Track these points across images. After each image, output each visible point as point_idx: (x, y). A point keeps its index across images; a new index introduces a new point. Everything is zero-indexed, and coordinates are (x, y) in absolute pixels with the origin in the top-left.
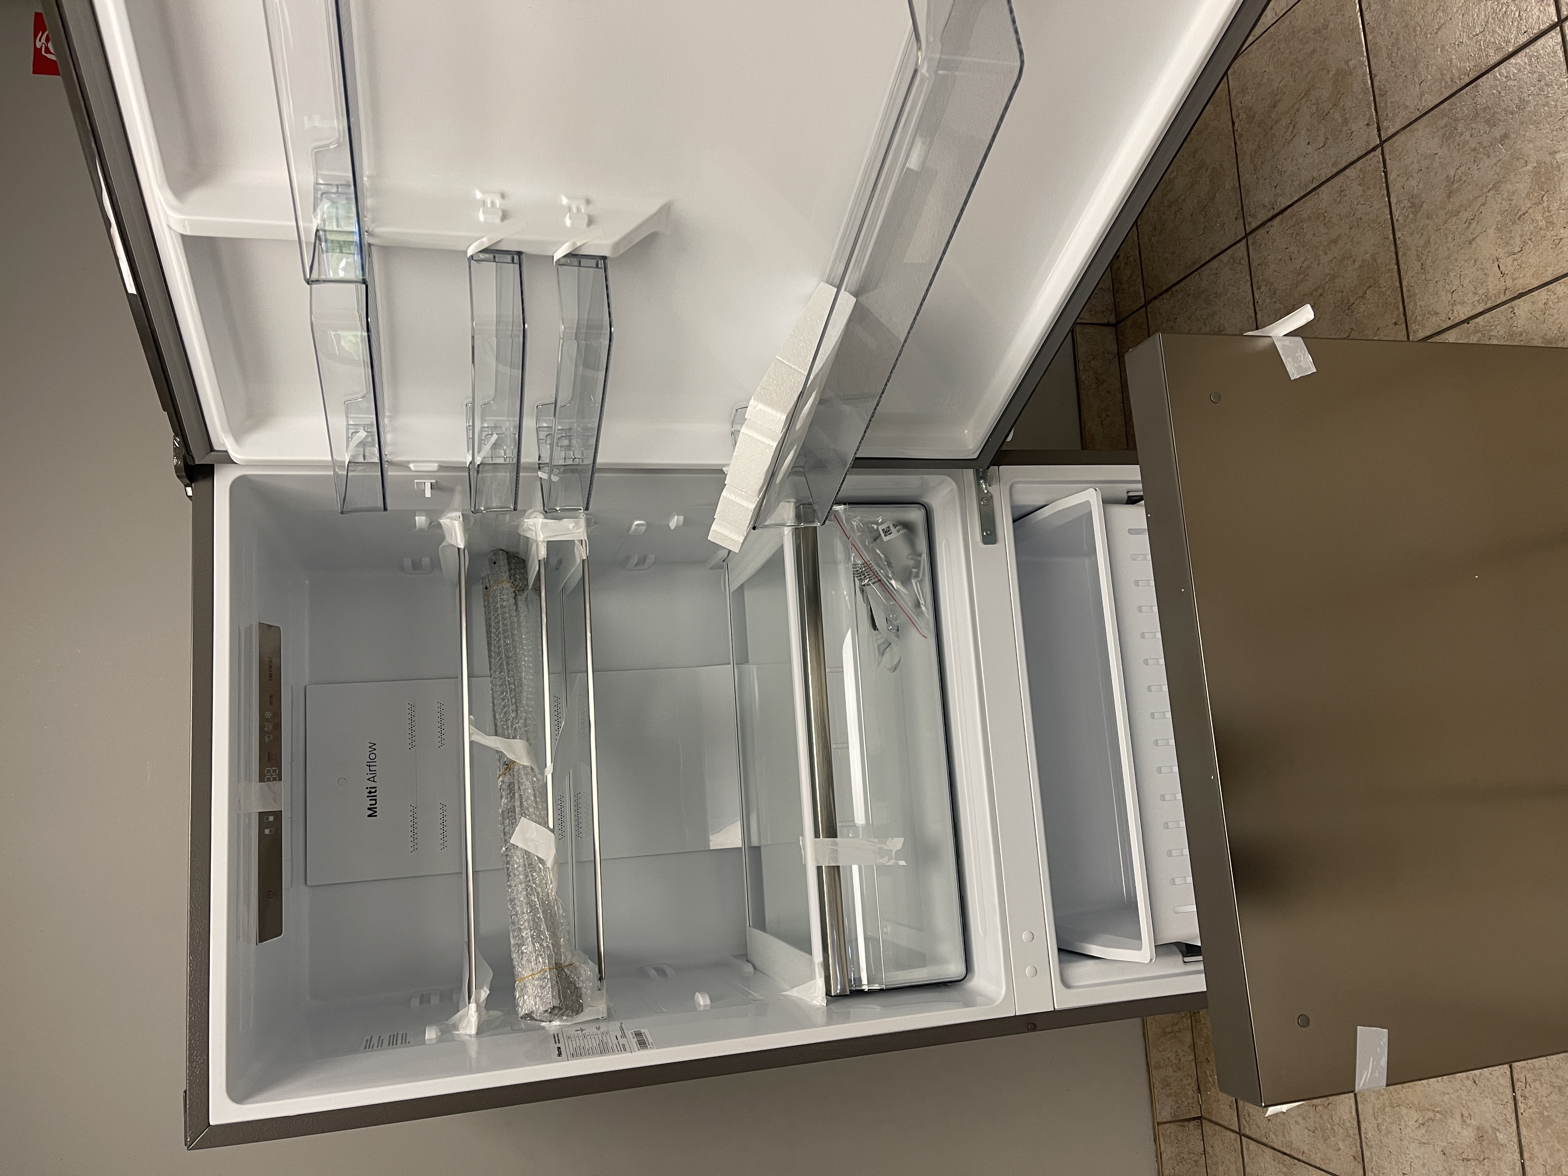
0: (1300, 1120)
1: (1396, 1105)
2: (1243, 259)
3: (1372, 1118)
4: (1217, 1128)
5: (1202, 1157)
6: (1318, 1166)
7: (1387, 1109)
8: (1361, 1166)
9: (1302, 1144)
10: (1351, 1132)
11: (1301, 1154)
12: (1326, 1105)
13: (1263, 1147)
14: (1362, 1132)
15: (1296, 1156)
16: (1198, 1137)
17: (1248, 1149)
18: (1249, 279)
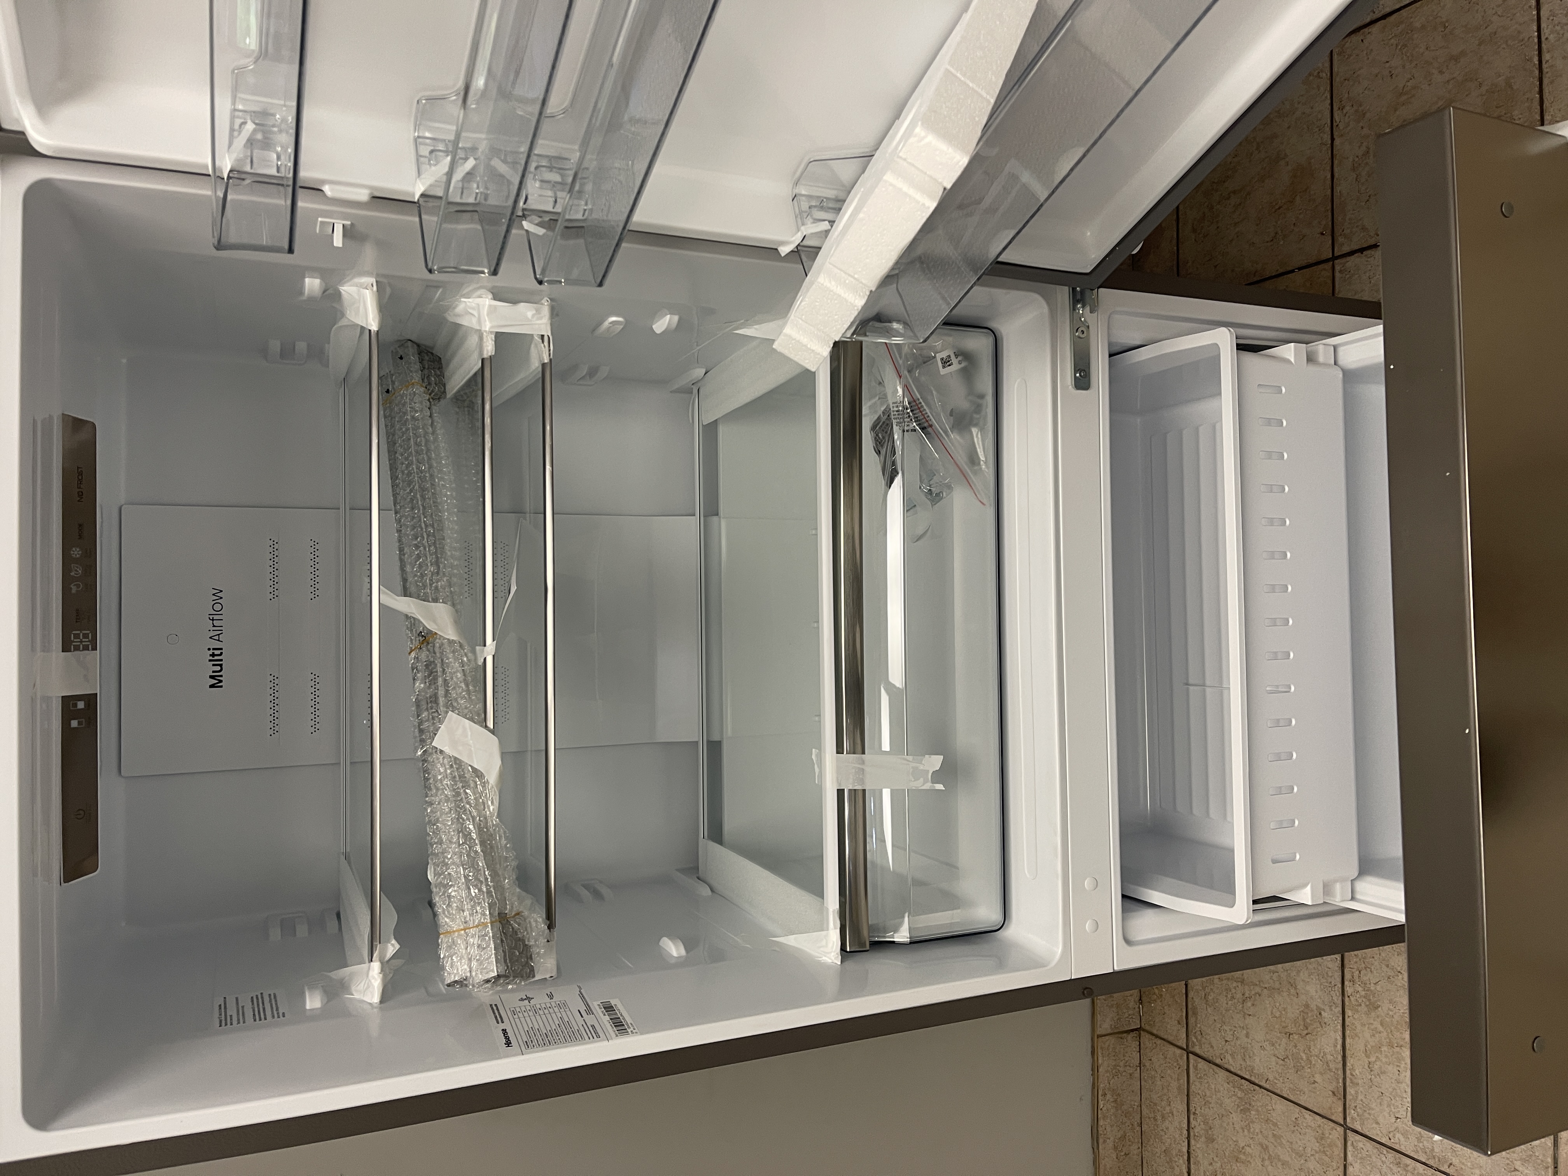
0: (1266, 1045)
1: (1396, 1045)
2: (1322, 71)
3: (1363, 1055)
4: (1159, 1042)
5: (1136, 1070)
6: (1285, 1095)
7: (1384, 1049)
8: (1341, 1103)
9: (1266, 1071)
10: (1332, 1066)
11: (1264, 1081)
12: (1304, 1035)
13: (1215, 1067)
14: (1347, 1068)
15: (1257, 1081)
16: (1134, 1049)
17: (1196, 1068)
18: (1329, 97)
